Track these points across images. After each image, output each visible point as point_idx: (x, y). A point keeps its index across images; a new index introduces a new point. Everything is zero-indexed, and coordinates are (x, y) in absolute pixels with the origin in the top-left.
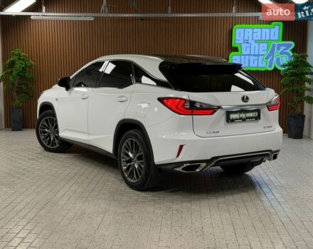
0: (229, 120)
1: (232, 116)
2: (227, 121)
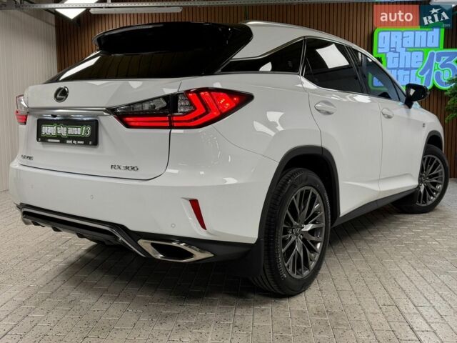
1: (45, 130)
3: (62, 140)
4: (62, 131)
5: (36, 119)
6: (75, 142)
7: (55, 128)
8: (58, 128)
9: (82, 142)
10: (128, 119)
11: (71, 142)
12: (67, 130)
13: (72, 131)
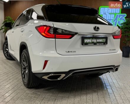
0: (83, 43)
1: (86, 41)
2: (82, 44)
4: (95, 41)
5: (81, 37)
6: (100, 44)
7: (91, 40)
9: (103, 44)
11: (98, 44)
12: (97, 40)
13: (98, 40)
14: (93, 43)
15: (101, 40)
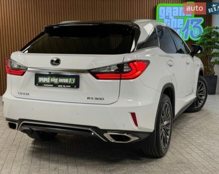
3: (55, 85)
4: (55, 80)
5: (34, 74)
6: (64, 86)
7: (49, 78)
8: (51, 79)
9: (70, 86)
10: (97, 75)
11: (61, 86)
12: (58, 80)
13: (62, 80)
14: (52, 83)
15: (66, 81)
